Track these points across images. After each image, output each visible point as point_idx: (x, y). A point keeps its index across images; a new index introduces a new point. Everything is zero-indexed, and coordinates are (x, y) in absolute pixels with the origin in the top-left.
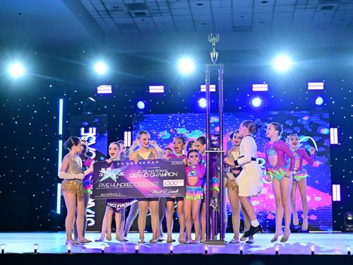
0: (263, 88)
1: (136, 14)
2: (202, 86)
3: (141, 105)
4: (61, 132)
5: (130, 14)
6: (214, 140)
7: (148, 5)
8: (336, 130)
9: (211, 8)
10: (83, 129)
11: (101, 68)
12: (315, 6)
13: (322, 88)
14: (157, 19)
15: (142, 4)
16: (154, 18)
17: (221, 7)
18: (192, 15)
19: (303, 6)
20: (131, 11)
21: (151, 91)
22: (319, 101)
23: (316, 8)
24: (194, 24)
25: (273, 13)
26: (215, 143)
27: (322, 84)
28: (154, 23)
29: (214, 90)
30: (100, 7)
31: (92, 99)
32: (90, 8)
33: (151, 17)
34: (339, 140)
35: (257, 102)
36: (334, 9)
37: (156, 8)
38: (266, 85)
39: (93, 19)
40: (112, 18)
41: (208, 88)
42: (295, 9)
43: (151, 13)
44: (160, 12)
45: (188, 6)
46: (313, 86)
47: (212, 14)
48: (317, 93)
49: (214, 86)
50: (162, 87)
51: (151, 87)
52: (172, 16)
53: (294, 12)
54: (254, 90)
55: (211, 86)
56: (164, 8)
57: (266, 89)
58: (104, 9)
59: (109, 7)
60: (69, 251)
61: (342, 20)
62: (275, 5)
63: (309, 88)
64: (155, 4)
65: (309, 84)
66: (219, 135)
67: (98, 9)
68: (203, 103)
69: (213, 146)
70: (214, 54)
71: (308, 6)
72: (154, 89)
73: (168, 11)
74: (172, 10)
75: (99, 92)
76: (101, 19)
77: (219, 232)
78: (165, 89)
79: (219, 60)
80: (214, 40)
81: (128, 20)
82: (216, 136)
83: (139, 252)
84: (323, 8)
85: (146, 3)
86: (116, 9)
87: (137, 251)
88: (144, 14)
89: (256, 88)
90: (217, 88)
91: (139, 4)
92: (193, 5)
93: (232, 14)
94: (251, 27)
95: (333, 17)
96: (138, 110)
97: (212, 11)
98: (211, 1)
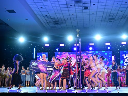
0: (92, 44)
1: (56, 24)
2: (75, 44)
3: (57, 50)
4: (34, 58)
8: (114, 56)
10: (41, 57)
11: (46, 39)
13: (110, 44)
14: (62, 25)
15: (57, 21)
17: (80, 21)
18: (72, 24)
20: (54, 23)
21: (60, 46)
22: (109, 48)
23: (107, 22)
24: (72, 27)
25: (95, 23)
26: (78, 60)
27: (110, 43)
28: (61, 26)
29: (78, 45)
30: (46, 22)
31: (43, 48)
32: (43, 22)
33: (60, 24)
34: (115, 60)
35: (91, 49)
36: (113, 22)
37: (61, 22)
39: (44, 25)
40: (49, 25)
41: (76, 45)
44: (63, 23)
46: (107, 44)
47: (78, 24)
48: (108, 46)
49: (78, 44)
50: (63, 44)
52: (66, 24)
53: (101, 23)
54: (90, 45)
55: (77, 44)
57: (93, 45)
59: (48, 22)
61: (115, 25)
62: (95, 21)
63: (106, 44)
65: (106, 43)
66: (80, 58)
68: (75, 49)
70: (78, 35)
71: (105, 21)
72: (61, 45)
74: (66, 23)
75: (45, 46)
76: (46, 25)
78: (64, 45)
79: (80, 37)
80: (78, 31)
81: (54, 25)
82: (79, 58)
84: (109, 22)
85: (59, 21)
86: (50, 22)
87: (56, 92)
88: (58, 24)
89: (91, 44)
90: (79, 45)
92: (72, 21)
93: (83, 23)
94: (89, 27)
95: (112, 24)
96: (56, 51)
97: (77, 23)
98: (77, 20)
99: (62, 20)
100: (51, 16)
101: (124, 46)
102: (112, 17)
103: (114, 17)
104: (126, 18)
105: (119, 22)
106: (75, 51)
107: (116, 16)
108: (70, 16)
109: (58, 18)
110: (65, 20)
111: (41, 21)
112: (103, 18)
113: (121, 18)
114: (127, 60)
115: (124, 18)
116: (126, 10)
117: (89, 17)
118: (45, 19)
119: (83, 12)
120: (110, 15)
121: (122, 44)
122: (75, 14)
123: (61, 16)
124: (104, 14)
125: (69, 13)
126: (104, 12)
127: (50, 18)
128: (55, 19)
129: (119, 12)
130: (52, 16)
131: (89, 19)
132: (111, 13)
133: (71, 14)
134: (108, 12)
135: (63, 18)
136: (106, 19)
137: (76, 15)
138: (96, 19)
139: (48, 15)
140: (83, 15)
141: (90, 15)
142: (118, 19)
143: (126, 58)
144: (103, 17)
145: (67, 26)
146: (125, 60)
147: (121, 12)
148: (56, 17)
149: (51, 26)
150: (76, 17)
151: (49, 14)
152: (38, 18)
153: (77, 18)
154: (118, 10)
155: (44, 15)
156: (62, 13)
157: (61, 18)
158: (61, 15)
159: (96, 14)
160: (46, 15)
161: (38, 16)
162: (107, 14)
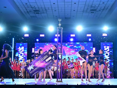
1: (36, 13)
2: (56, 35)
3: (37, 40)
4: (13, 48)
5: (35, 13)
6: (59, 50)
7: (40, 10)
8: (95, 48)
9: (59, 12)
10: (20, 47)
11: (25, 29)
12: (89, 12)
13: (91, 36)
14: (42, 15)
15: (38, 10)
16: (42, 14)
17: (61, 12)
18: (53, 14)
19: (85, 12)
20: (35, 12)
21: (40, 36)
22: (90, 40)
23: (89, 13)
24: (54, 17)
25: (77, 14)
27: (91, 35)
28: (42, 16)
30: (26, 11)
31: (23, 38)
32: (22, 11)
34: (96, 51)
35: (72, 40)
36: (94, 13)
37: (42, 11)
38: (75, 35)
39: (23, 14)
40: (29, 14)
41: (58, 35)
42: (83, 13)
43: (41, 13)
44: (44, 13)
45: (52, 11)
46: (88, 35)
48: (89, 37)
50: (44, 35)
51: (40, 35)
52: (47, 14)
53: (83, 14)
54: (71, 36)
56: (45, 11)
57: (75, 36)
58: (27, 11)
59: (28, 11)
60: (15, 84)
61: (96, 16)
62: (77, 12)
63: (87, 36)
64: (42, 10)
65: (87, 35)
67: (25, 11)
68: (56, 40)
69: (59, 52)
70: (60, 25)
71: (87, 12)
73: (46, 12)
75: (25, 36)
76: (26, 14)
77: (61, 78)
78: (45, 36)
81: (34, 15)
83: (37, 84)
84: (91, 13)
86: (30, 11)
88: (39, 13)
89: (72, 35)
90: (60, 35)
91: (37, 10)
92: (53, 11)
93: (65, 14)
94: (70, 18)
95: (94, 15)
96: (36, 42)
97: (59, 13)
98: (58, 9)
99: (43, 9)
100: (31, 5)
101: (105, 37)
102: (94, 8)
103: (96, 8)
104: (107, 10)
105: (101, 13)
106: (56, 42)
107: (98, 7)
108: (51, 5)
109: (39, 7)
110: (46, 9)
111: (20, 10)
112: (85, 9)
113: (103, 10)
114: (107, 52)
115: (106, 10)
116: (108, 1)
117: (71, 7)
118: (25, 8)
119: (64, 2)
120: (92, 6)
121: (103, 36)
122: (56, 3)
123: (42, 6)
124: (86, 5)
125: (50, 2)
126: (87, 2)
127: (31, 7)
128: (35, 8)
129: (101, 3)
130: (33, 5)
131: (71, 9)
132: (93, 4)
133: (52, 4)
134: (90, 2)
135: (44, 7)
136: (88, 10)
137: (58, 5)
138: (78, 9)
139: (28, 4)
140: (65, 5)
141: (71, 5)
142: (99, 10)
143: (106, 50)
144: (85, 7)
145: (48, 16)
146: (106, 52)
147: (103, 3)
148: (36, 6)
149: (31, 15)
150: (57, 7)
151: (29, 2)
152: (18, 6)
153: (59, 8)
154: (101, 1)
155: (24, 4)
156: (43, 2)
157: (42, 7)
158: (41, 4)
159: (78, 5)
160: (26, 3)
161: (17, 5)
162: (89, 5)
